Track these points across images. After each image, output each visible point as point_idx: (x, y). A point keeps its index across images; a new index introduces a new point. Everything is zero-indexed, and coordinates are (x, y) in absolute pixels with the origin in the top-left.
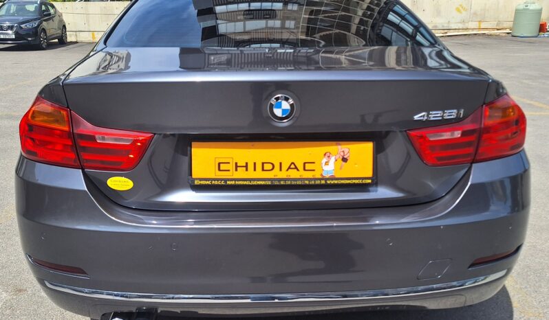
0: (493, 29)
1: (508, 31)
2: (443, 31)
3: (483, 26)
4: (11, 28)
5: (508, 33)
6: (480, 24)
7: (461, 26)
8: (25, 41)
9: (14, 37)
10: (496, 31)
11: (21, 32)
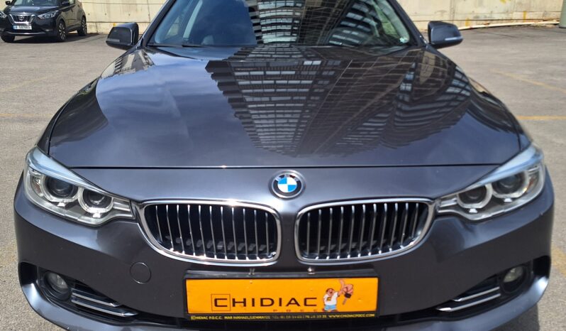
0: (539, 20)
1: (555, 22)
2: (484, 22)
3: (528, 16)
4: (27, 18)
5: (555, 24)
6: (525, 15)
7: (504, 16)
8: (43, 33)
9: (30, 28)
10: (542, 22)
11: (38, 23)
